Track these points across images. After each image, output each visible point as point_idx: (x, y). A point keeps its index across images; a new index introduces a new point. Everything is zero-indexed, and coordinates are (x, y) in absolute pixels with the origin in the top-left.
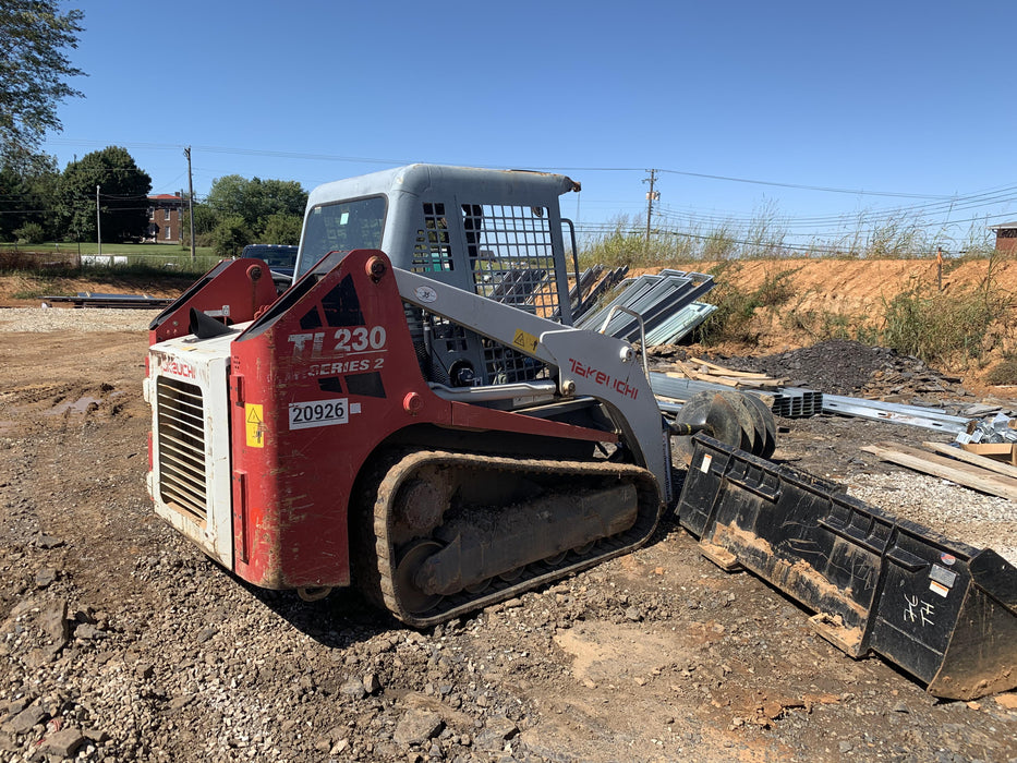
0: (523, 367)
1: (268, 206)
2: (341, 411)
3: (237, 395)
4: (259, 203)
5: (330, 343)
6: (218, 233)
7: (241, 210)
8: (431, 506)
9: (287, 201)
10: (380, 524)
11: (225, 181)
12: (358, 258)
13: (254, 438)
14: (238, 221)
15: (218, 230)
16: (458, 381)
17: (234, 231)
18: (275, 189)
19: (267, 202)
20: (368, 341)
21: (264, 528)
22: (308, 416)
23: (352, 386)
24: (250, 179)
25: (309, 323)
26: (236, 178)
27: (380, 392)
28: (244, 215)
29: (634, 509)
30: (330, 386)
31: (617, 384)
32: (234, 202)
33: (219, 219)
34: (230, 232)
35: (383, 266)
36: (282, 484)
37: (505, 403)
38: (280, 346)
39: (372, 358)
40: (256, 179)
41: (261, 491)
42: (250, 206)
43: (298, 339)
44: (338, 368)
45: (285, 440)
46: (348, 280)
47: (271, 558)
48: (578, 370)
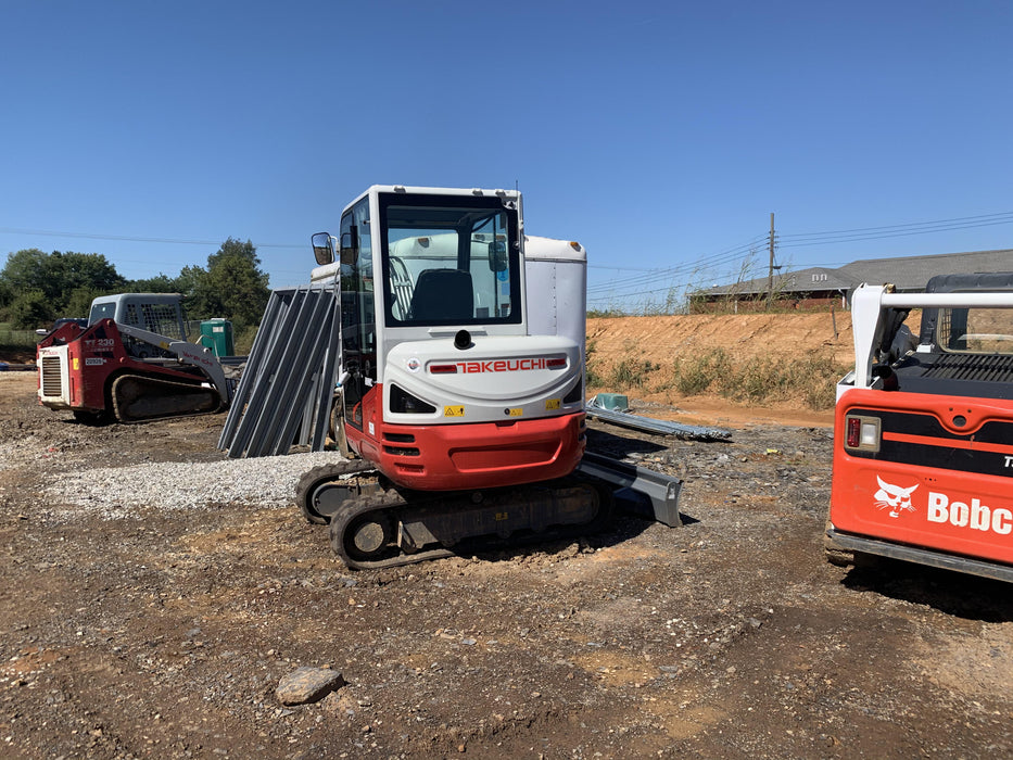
0: (169, 354)
1: (71, 280)
2: (101, 361)
3: (71, 357)
4: (60, 278)
5: (97, 343)
6: (16, 307)
7: (40, 285)
8: (131, 390)
9: (91, 275)
10: (113, 393)
11: (22, 255)
12: (105, 320)
13: (76, 367)
14: (38, 296)
15: (15, 305)
16: (141, 356)
17: (34, 305)
18: (77, 262)
19: (69, 276)
20: (108, 343)
21: (79, 390)
22: (90, 362)
23: (105, 355)
24: (50, 254)
25: (91, 338)
26: (34, 252)
27: (112, 357)
28: (44, 289)
29: (210, 402)
30: (97, 355)
31: (203, 361)
32: (33, 276)
33: (15, 294)
34: (29, 307)
35: (113, 322)
36: (84, 379)
37: (161, 364)
38: (83, 344)
39: (110, 347)
40: (55, 253)
41: (78, 381)
42: (51, 280)
43: (88, 342)
44: (99, 350)
45: (84, 367)
46: (102, 327)
47: (81, 399)
48: (186, 355)
